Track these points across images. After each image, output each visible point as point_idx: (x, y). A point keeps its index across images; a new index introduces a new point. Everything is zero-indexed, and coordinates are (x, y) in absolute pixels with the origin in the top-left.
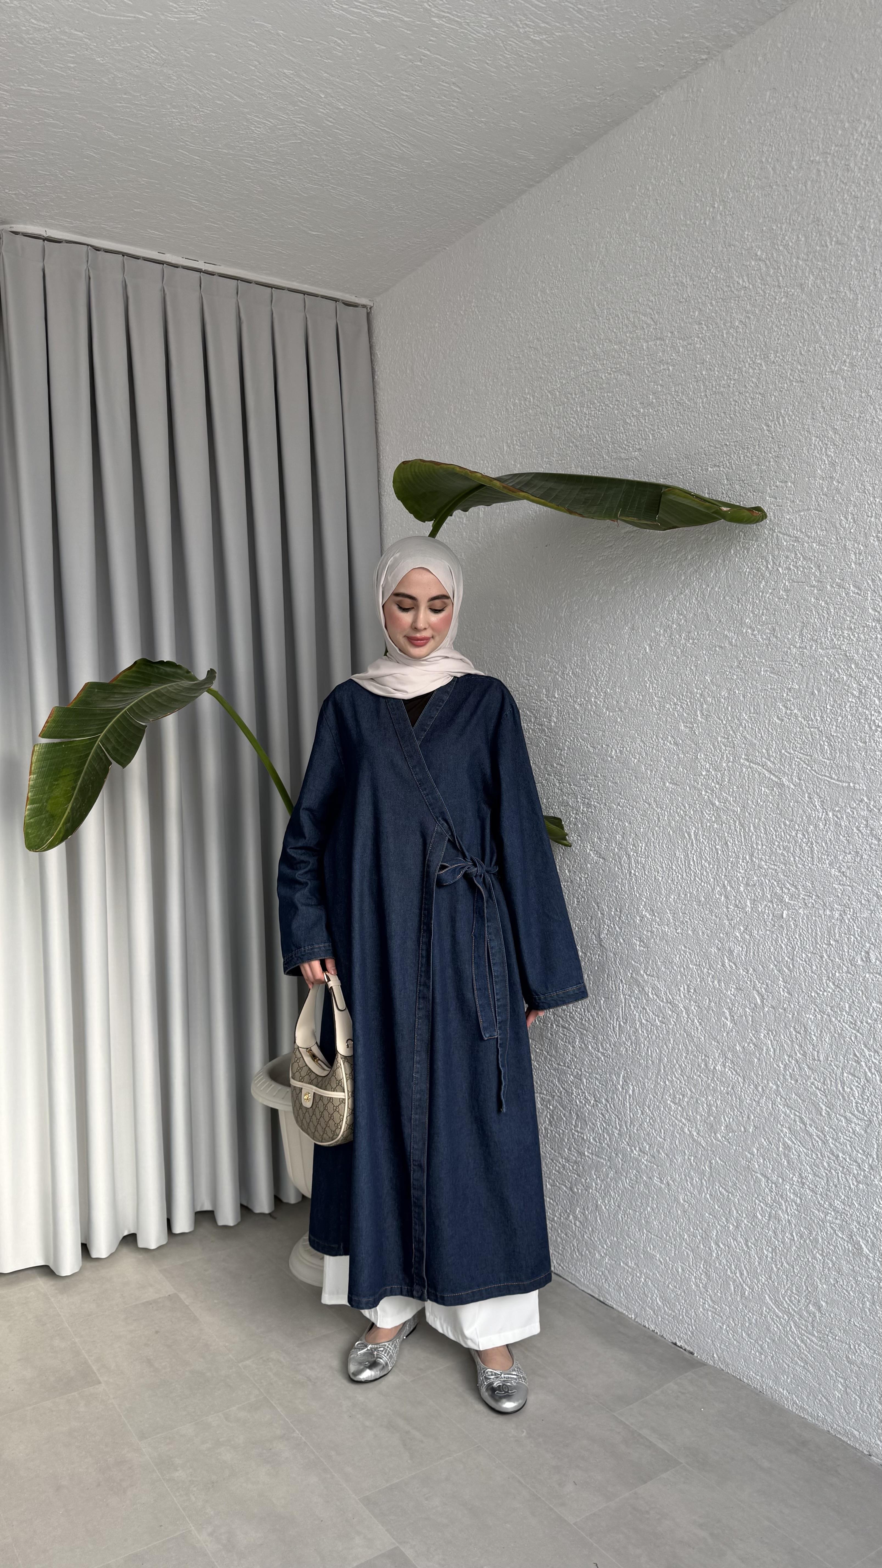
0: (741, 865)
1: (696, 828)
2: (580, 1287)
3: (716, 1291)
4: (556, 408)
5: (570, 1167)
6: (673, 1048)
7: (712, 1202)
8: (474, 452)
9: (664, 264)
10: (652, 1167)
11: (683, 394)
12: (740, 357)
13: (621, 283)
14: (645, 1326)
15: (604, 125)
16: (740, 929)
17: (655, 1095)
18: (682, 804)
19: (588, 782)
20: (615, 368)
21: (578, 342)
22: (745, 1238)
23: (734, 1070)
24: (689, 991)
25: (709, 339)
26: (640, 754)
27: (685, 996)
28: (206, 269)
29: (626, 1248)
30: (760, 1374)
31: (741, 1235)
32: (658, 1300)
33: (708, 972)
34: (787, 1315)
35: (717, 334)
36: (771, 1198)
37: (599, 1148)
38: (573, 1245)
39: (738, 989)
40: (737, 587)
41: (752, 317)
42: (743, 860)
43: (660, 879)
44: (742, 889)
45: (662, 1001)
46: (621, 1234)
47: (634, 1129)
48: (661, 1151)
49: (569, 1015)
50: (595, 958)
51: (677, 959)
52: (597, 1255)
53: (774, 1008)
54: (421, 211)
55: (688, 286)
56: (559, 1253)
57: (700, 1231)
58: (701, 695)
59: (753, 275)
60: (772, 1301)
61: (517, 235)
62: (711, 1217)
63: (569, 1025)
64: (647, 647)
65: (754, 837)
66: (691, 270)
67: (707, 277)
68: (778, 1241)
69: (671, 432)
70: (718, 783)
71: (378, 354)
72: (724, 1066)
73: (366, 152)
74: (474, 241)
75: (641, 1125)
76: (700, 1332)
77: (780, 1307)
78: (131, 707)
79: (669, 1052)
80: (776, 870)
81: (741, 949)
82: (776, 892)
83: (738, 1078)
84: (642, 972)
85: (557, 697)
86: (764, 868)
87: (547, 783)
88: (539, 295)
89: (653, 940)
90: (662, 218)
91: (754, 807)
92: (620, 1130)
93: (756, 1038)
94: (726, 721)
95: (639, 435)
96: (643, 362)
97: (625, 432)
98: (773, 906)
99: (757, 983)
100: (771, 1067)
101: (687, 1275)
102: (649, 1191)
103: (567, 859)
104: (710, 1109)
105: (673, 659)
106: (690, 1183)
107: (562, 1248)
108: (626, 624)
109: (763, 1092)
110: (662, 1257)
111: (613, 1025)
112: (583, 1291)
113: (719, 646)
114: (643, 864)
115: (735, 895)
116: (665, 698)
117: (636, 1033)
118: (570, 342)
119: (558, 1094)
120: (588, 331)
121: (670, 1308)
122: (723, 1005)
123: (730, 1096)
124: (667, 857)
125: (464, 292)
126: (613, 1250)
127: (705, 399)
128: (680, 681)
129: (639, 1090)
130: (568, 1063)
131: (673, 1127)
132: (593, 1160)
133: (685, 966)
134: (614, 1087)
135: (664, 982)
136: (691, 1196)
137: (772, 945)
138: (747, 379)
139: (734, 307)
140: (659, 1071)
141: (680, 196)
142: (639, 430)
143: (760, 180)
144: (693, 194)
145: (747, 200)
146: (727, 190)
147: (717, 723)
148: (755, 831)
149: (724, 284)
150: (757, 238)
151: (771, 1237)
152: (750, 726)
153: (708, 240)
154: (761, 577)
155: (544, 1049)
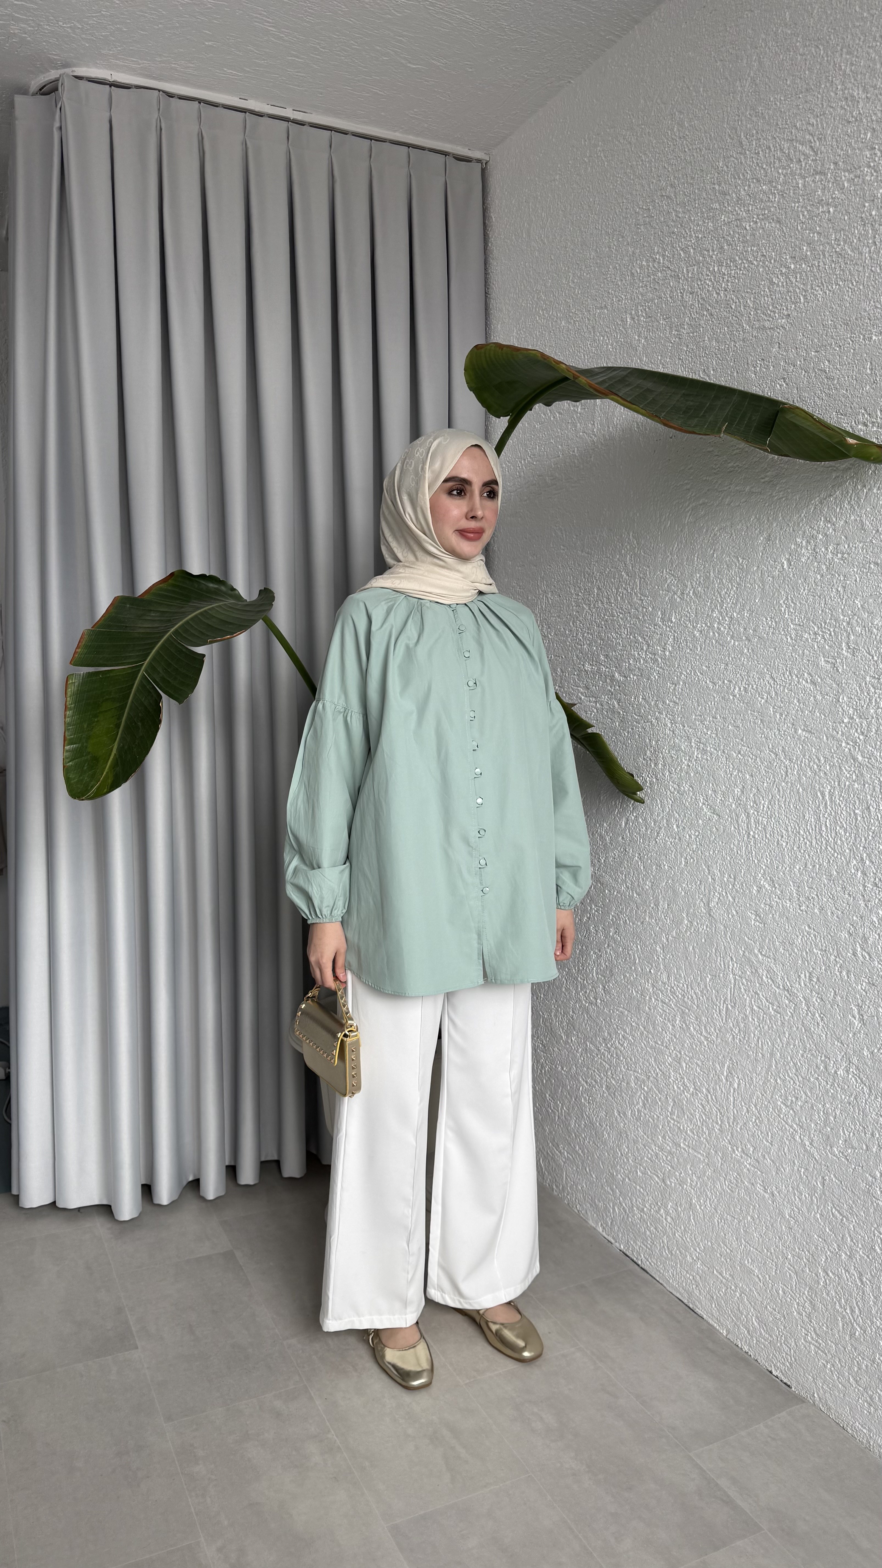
1: (831, 786)
2: (668, 1288)
3: (821, 1324)
4: (690, 268)
5: (664, 1157)
6: (788, 1043)
7: (822, 1224)
8: (593, 327)
9: (831, 73)
10: (755, 1173)
11: (845, 242)
13: (775, 104)
14: (737, 1346)
17: (763, 1093)
18: (816, 756)
19: (704, 723)
20: (763, 215)
21: (720, 185)
22: (859, 1272)
23: (859, 1078)
24: (810, 980)
26: (768, 693)
27: (805, 985)
28: (295, 117)
29: (721, 1256)
30: (867, 1428)
31: (855, 1267)
32: (754, 1319)
33: (835, 960)
37: (696, 1141)
38: (663, 1242)
45: (778, 988)
46: (716, 1240)
47: (737, 1127)
48: (767, 1157)
49: (670, 990)
50: (703, 929)
51: (799, 941)
52: (688, 1257)
55: (860, 100)
56: (647, 1247)
57: (806, 1253)
58: (848, 623)
61: (653, 55)
62: (820, 1240)
63: (670, 1001)
64: (785, 562)
66: (865, 78)
69: (828, 292)
70: (863, 733)
71: (493, 217)
72: (847, 1071)
74: (604, 69)
75: (745, 1123)
76: (800, 1366)
79: (783, 1046)
81: (877, 937)
83: (863, 1088)
84: (756, 951)
85: (674, 621)
87: (658, 723)
88: (675, 130)
89: (771, 916)
92: (721, 1126)
94: (878, 657)
95: (788, 298)
96: (797, 205)
97: (771, 295)
101: (789, 1300)
102: (750, 1197)
103: (676, 812)
104: (827, 1119)
105: (817, 578)
106: (799, 1198)
107: (651, 1242)
108: (761, 533)
110: (761, 1274)
111: (719, 1007)
112: (671, 1293)
113: (874, 563)
114: (764, 826)
115: (875, 871)
116: (803, 625)
117: (744, 1020)
118: (710, 186)
119: (654, 1075)
120: (732, 169)
121: (767, 1332)
122: (851, 1000)
123: (852, 1107)
124: (794, 819)
125: (589, 134)
126: (706, 1256)
127: (873, 248)
128: (823, 605)
129: (746, 1084)
130: (667, 1043)
131: (782, 1131)
132: (689, 1153)
133: (807, 950)
134: (717, 1077)
135: (782, 966)
136: (799, 1213)
140: (770, 1066)
142: (788, 292)
147: (866, 660)
155: (640, 1023)
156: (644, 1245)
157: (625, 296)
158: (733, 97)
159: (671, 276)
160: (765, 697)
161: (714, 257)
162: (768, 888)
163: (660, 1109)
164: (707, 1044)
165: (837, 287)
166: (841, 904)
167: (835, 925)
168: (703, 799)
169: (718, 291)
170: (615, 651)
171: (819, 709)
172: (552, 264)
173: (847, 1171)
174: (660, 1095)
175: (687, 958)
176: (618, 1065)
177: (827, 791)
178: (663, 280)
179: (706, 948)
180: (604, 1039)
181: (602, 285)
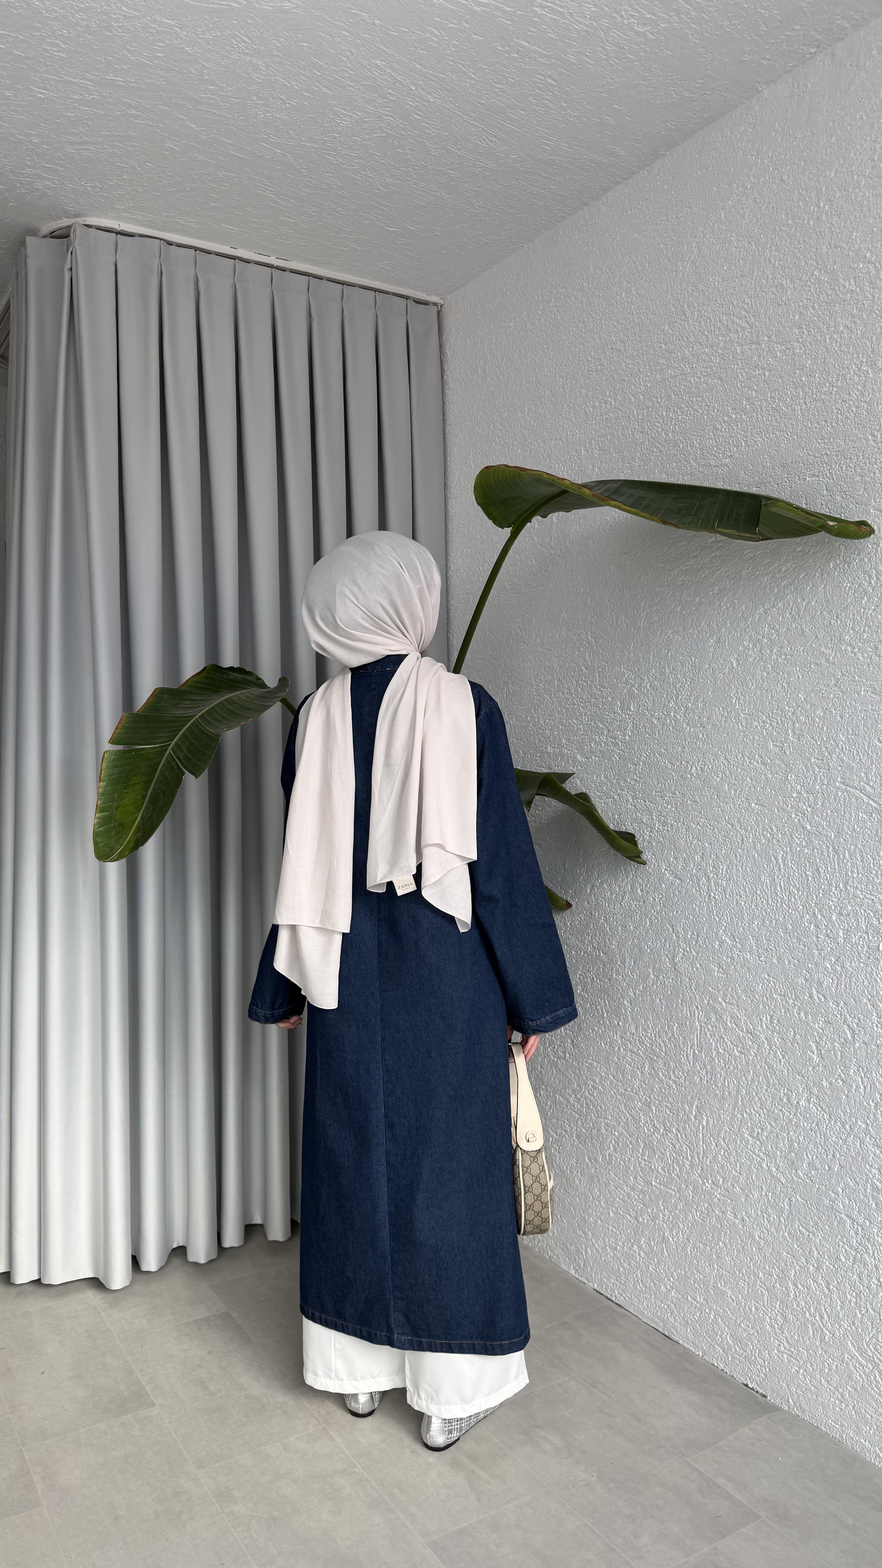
0: (834, 893)
1: (784, 852)
2: (643, 1320)
3: (792, 1334)
4: (640, 411)
5: (636, 1196)
6: (753, 1080)
7: (790, 1241)
9: (762, 265)
10: (725, 1203)
11: (780, 400)
12: (844, 363)
13: (714, 284)
14: (714, 1365)
15: (700, 120)
16: (831, 960)
17: (731, 1127)
18: (769, 826)
19: (664, 799)
20: (706, 372)
21: (666, 345)
22: (826, 1281)
23: (819, 1106)
24: (772, 1022)
25: (811, 344)
26: (724, 772)
27: (767, 1027)
28: (278, 264)
29: (695, 1283)
30: (839, 1423)
31: (822, 1277)
32: (728, 1338)
33: (794, 1003)
34: (871, 1364)
35: (820, 338)
36: (857, 1241)
37: (667, 1178)
38: (637, 1276)
39: (827, 1022)
40: (835, 602)
41: (858, 322)
42: (836, 887)
43: (743, 903)
44: (834, 918)
45: (742, 1031)
46: (689, 1267)
47: (707, 1161)
48: (736, 1185)
49: (639, 1040)
50: (669, 982)
51: (760, 988)
52: (662, 1288)
53: (866, 1044)
54: (503, 207)
55: (788, 289)
56: (621, 1283)
57: (777, 1269)
58: (793, 713)
59: (862, 279)
60: (855, 1348)
61: (601, 233)
62: (789, 1256)
63: (638, 1050)
64: (734, 662)
65: (850, 864)
66: (792, 272)
67: (809, 279)
68: (864, 1286)
69: (766, 439)
70: (810, 806)
71: (448, 353)
72: (809, 1102)
73: (452, 146)
74: (555, 240)
75: (714, 1157)
76: (775, 1375)
77: (864, 1355)
78: (203, 715)
79: (748, 1083)
80: (873, 900)
81: (831, 981)
82: (872, 923)
83: (823, 1115)
84: (720, 999)
85: (633, 710)
86: (860, 898)
88: (623, 295)
89: (733, 967)
90: (760, 217)
91: (849, 832)
92: (691, 1162)
93: (845, 1074)
94: (821, 742)
95: (731, 442)
96: (736, 367)
97: (715, 438)
98: (868, 937)
99: (848, 1017)
100: (860, 1105)
101: (761, 1315)
102: (721, 1225)
103: (640, 878)
104: (791, 1145)
105: (763, 675)
106: (767, 1219)
107: (625, 1278)
108: (711, 636)
109: (850, 1130)
110: (734, 1294)
111: (686, 1052)
112: (646, 1323)
113: (815, 663)
114: (724, 888)
115: (826, 924)
116: (752, 715)
117: (711, 1062)
118: (657, 345)
119: (624, 1120)
120: (677, 333)
121: (742, 1348)
122: (809, 1038)
123: (814, 1132)
124: (751, 881)
125: (542, 291)
126: (680, 1285)
127: (804, 407)
128: (770, 698)
129: (714, 1121)
130: (636, 1089)
131: (749, 1161)
132: (661, 1190)
133: (768, 996)
134: (686, 1117)
135: (744, 1011)
136: (768, 1234)
137: (866, 979)
138: (852, 386)
139: (839, 311)
140: (737, 1102)
141: (782, 195)
142: (731, 437)
143: (871, 179)
144: (796, 193)
145: (856, 200)
146: (835, 189)
147: (810, 744)
148: (851, 859)
149: (828, 287)
150: (866, 240)
151: (855, 1282)
152: (848, 748)
153: (811, 241)
154: (863, 593)
155: (610, 1073)
156: (618, 1281)
158: (676, 274)
159: (622, 416)
160: (720, 776)
161: (662, 403)
162: (729, 943)
163: (631, 1152)
164: (676, 1087)
165: (774, 436)
166: (797, 954)
167: (792, 972)
168: (666, 866)
169: (667, 432)
170: (577, 736)
171: (770, 786)
172: (508, 399)
173: (811, 1190)
174: (630, 1139)
175: (654, 1010)
176: (588, 1114)
177: (780, 855)
178: (615, 419)
179: (673, 1001)
180: (574, 1091)
181: (557, 420)
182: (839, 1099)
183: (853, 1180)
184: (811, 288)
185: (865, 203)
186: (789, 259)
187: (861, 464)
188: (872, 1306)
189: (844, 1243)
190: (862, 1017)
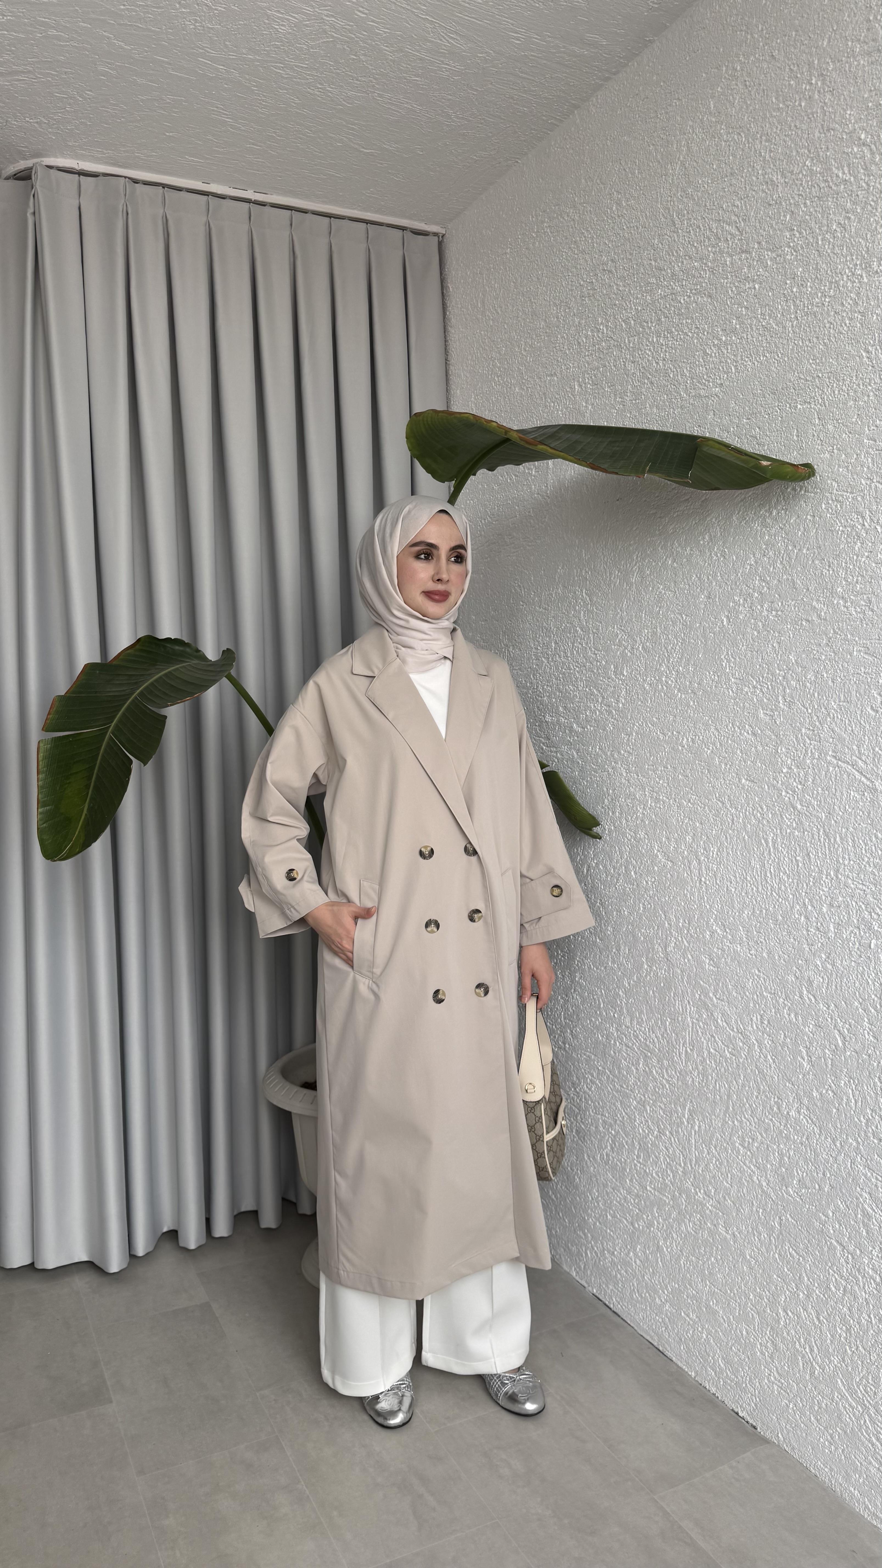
0: (824, 882)
1: (774, 834)
2: (638, 1331)
3: (782, 1364)
4: (631, 339)
5: (632, 1200)
6: (743, 1085)
7: (781, 1263)
8: (544, 394)
9: (752, 159)
10: (716, 1215)
11: (770, 316)
12: (837, 268)
13: (703, 186)
14: (705, 1388)
16: (822, 957)
17: (722, 1135)
18: (759, 804)
19: (656, 773)
20: (695, 290)
21: (656, 261)
22: (817, 1311)
23: (810, 1118)
24: (762, 1023)
25: (802, 248)
26: (714, 744)
27: (757, 1028)
28: (257, 199)
29: (688, 1298)
30: (829, 1467)
31: (812, 1306)
32: (720, 1361)
33: (783, 1003)
34: (861, 1406)
35: (812, 241)
36: (847, 1270)
37: (661, 1184)
38: (633, 1285)
39: (817, 1026)
40: (827, 549)
41: (853, 217)
42: (827, 875)
43: (733, 890)
44: (825, 910)
45: (733, 1030)
46: (682, 1282)
47: (699, 1169)
48: (727, 1198)
49: (633, 1034)
50: (662, 973)
51: (750, 984)
52: (657, 1300)
53: (857, 1053)
55: (779, 185)
56: (618, 1291)
57: (767, 1292)
58: (784, 678)
59: (856, 165)
60: (845, 1388)
61: (592, 139)
62: (779, 1280)
63: (633, 1045)
64: (725, 619)
65: (841, 850)
66: (783, 165)
67: (801, 172)
68: (854, 1321)
69: (756, 363)
70: (801, 783)
71: (450, 287)
72: (799, 1112)
73: (411, 48)
74: (548, 151)
75: (706, 1165)
76: (765, 1406)
78: (141, 692)
79: (738, 1088)
80: (864, 891)
81: (821, 980)
82: (864, 917)
83: (813, 1128)
84: (711, 995)
85: (626, 674)
86: (851, 888)
87: (614, 773)
88: (614, 208)
89: (723, 960)
90: (751, 103)
91: (841, 813)
92: (684, 1168)
93: (835, 1085)
94: (812, 710)
95: (721, 368)
96: (726, 281)
97: (705, 365)
98: (860, 933)
99: (839, 1021)
100: (851, 1120)
101: (752, 1340)
102: (713, 1239)
103: (634, 859)
104: (781, 1159)
105: (753, 634)
106: (758, 1238)
107: (622, 1285)
108: (702, 591)
109: (841, 1148)
110: (725, 1315)
111: (679, 1050)
112: (642, 1336)
113: (806, 620)
114: (715, 872)
115: (817, 916)
116: (743, 679)
117: (702, 1063)
118: (647, 262)
119: (620, 1118)
120: (667, 247)
121: (733, 1373)
122: (799, 1042)
123: (805, 1147)
124: (741, 866)
125: (536, 211)
126: (674, 1298)
128: (760, 660)
129: (705, 1126)
130: (631, 1086)
131: (741, 1173)
132: (655, 1195)
133: (758, 993)
134: (679, 1120)
135: (735, 1009)
136: (759, 1253)
137: (857, 979)
138: (845, 294)
139: (832, 206)
140: (728, 1108)
141: (772, 74)
142: (720, 362)
143: (867, 43)
144: (787, 70)
145: (850, 71)
146: (827, 60)
147: (801, 712)
148: (842, 843)
149: (821, 178)
150: (861, 118)
151: (845, 1315)
152: (840, 717)
153: (803, 125)
154: (856, 537)
155: (606, 1068)
156: (615, 1288)
157: (573, 364)
158: (665, 179)
159: (614, 346)
160: (711, 748)
161: (652, 328)
162: (720, 933)
163: (627, 1153)
164: (669, 1087)
165: (765, 358)
166: (787, 948)
167: (782, 969)
168: (658, 846)
169: (657, 361)
170: (573, 703)
171: (760, 760)
172: (505, 333)
173: (801, 1210)
174: (626, 1139)
175: (648, 1002)
176: (587, 1109)
177: (770, 838)
178: (607, 349)
179: (665, 992)
180: (573, 1084)
181: (552, 354)
182: (830, 1113)
183: (843, 1203)
184: (802, 181)
185: (860, 75)
186: (780, 149)
187: (855, 386)
188: (863, 1343)
189: (834, 1271)
190: (853, 1022)
